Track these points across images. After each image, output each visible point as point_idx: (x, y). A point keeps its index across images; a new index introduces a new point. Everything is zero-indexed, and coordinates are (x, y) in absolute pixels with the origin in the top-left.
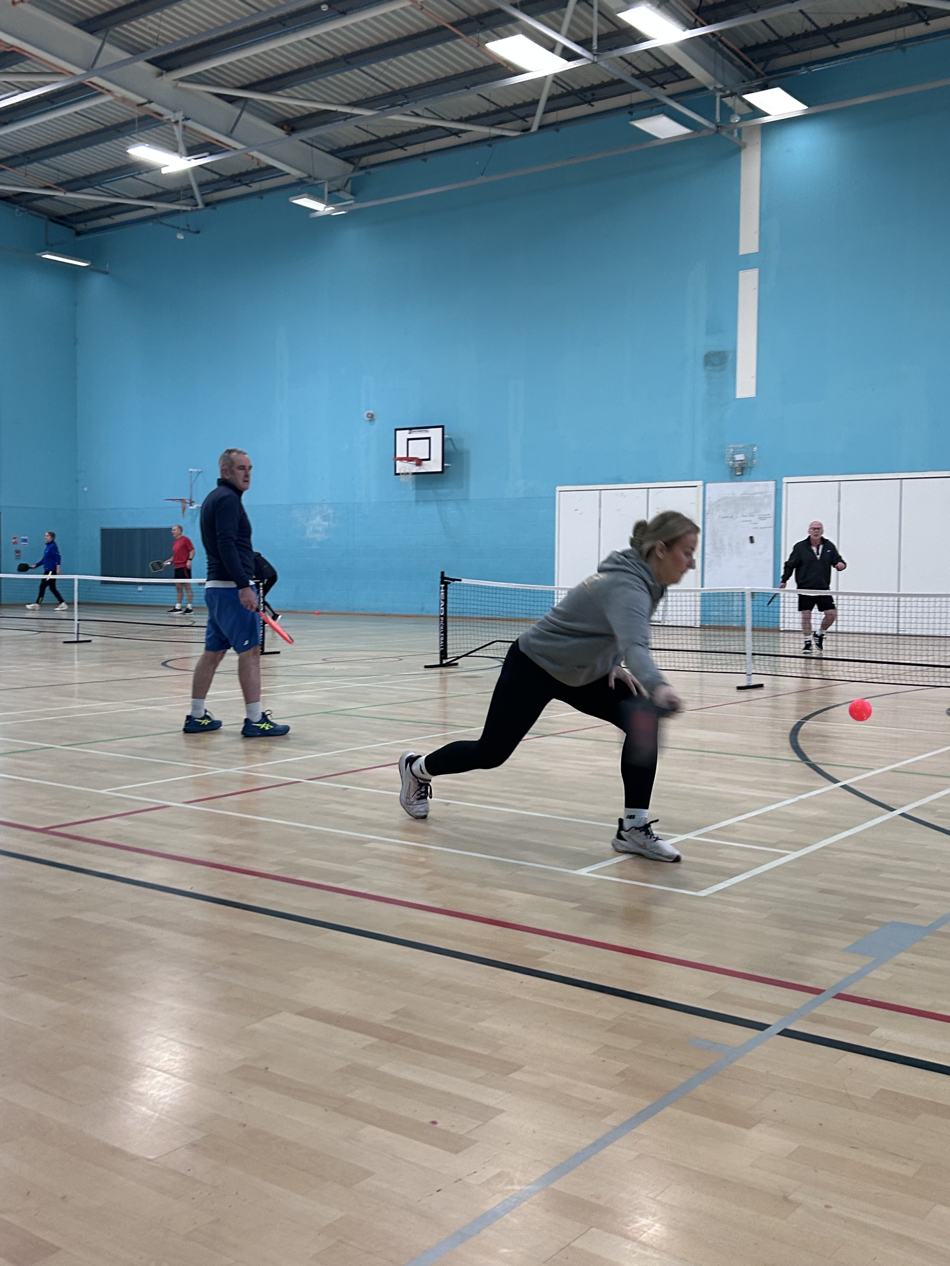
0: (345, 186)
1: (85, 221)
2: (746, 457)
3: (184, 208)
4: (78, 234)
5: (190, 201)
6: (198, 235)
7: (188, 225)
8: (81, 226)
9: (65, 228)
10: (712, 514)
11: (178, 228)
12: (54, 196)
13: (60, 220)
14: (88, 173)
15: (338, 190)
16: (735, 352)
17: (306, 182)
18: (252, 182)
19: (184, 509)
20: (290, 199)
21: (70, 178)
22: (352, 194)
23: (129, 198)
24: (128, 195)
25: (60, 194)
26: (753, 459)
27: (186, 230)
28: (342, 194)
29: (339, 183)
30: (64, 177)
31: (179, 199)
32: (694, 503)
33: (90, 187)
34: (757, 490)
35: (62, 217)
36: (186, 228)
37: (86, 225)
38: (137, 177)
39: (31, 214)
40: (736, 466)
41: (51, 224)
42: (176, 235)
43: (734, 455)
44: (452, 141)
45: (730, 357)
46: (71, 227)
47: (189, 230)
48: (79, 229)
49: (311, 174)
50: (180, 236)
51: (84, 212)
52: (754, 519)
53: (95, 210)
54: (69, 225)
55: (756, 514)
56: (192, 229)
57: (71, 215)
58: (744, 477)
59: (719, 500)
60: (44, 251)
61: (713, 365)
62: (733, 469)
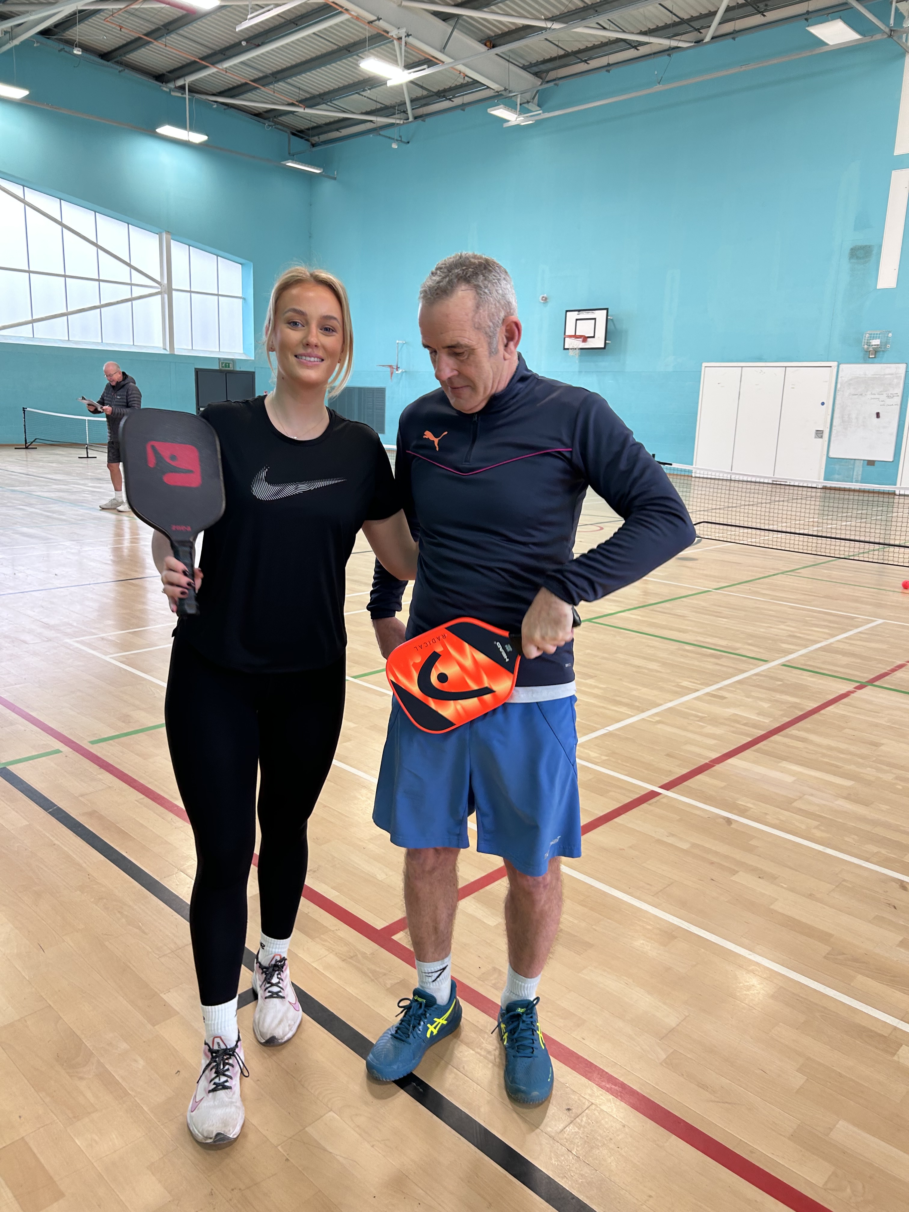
0: (533, 98)
1: (319, 134)
2: (881, 342)
3: (398, 122)
4: (313, 145)
5: (403, 115)
6: (408, 145)
7: (400, 137)
8: (315, 139)
9: (303, 141)
10: (843, 391)
11: (393, 139)
12: (295, 112)
13: (299, 133)
14: (322, 92)
15: (528, 102)
16: (880, 247)
17: (501, 95)
18: (454, 97)
19: (392, 373)
20: (489, 110)
21: (308, 96)
22: (539, 105)
23: (353, 113)
24: (353, 111)
25: (300, 110)
26: (886, 343)
27: (400, 141)
28: (530, 106)
29: (528, 96)
30: (304, 95)
31: (394, 114)
32: (827, 382)
33: (323, 103)
34: (888, 371)
35: (301, 131)
36: (399, 139)
37: (319, 138)
38: (362, 93)
39: (278, 128)
40: (871, 349)
41: (292, 137)
42: (391, 145)
43: (870, 340)
44: (631, 53)
45: (875, 252)
46: (308, 140)
47: (401, 141)
48: (314, 142)
49: (507, 88)
50: (394, 146)
51: (318, 127)
52: (883, 397)
53: (327, 124)
54: (307, 137)
55: (885, 393)
56: (404, 139)
57: (308, 129)
58: (876, 360)
59: (851, 380)
60: (287, 159)
61: (858, 258)
62: (867, 352)
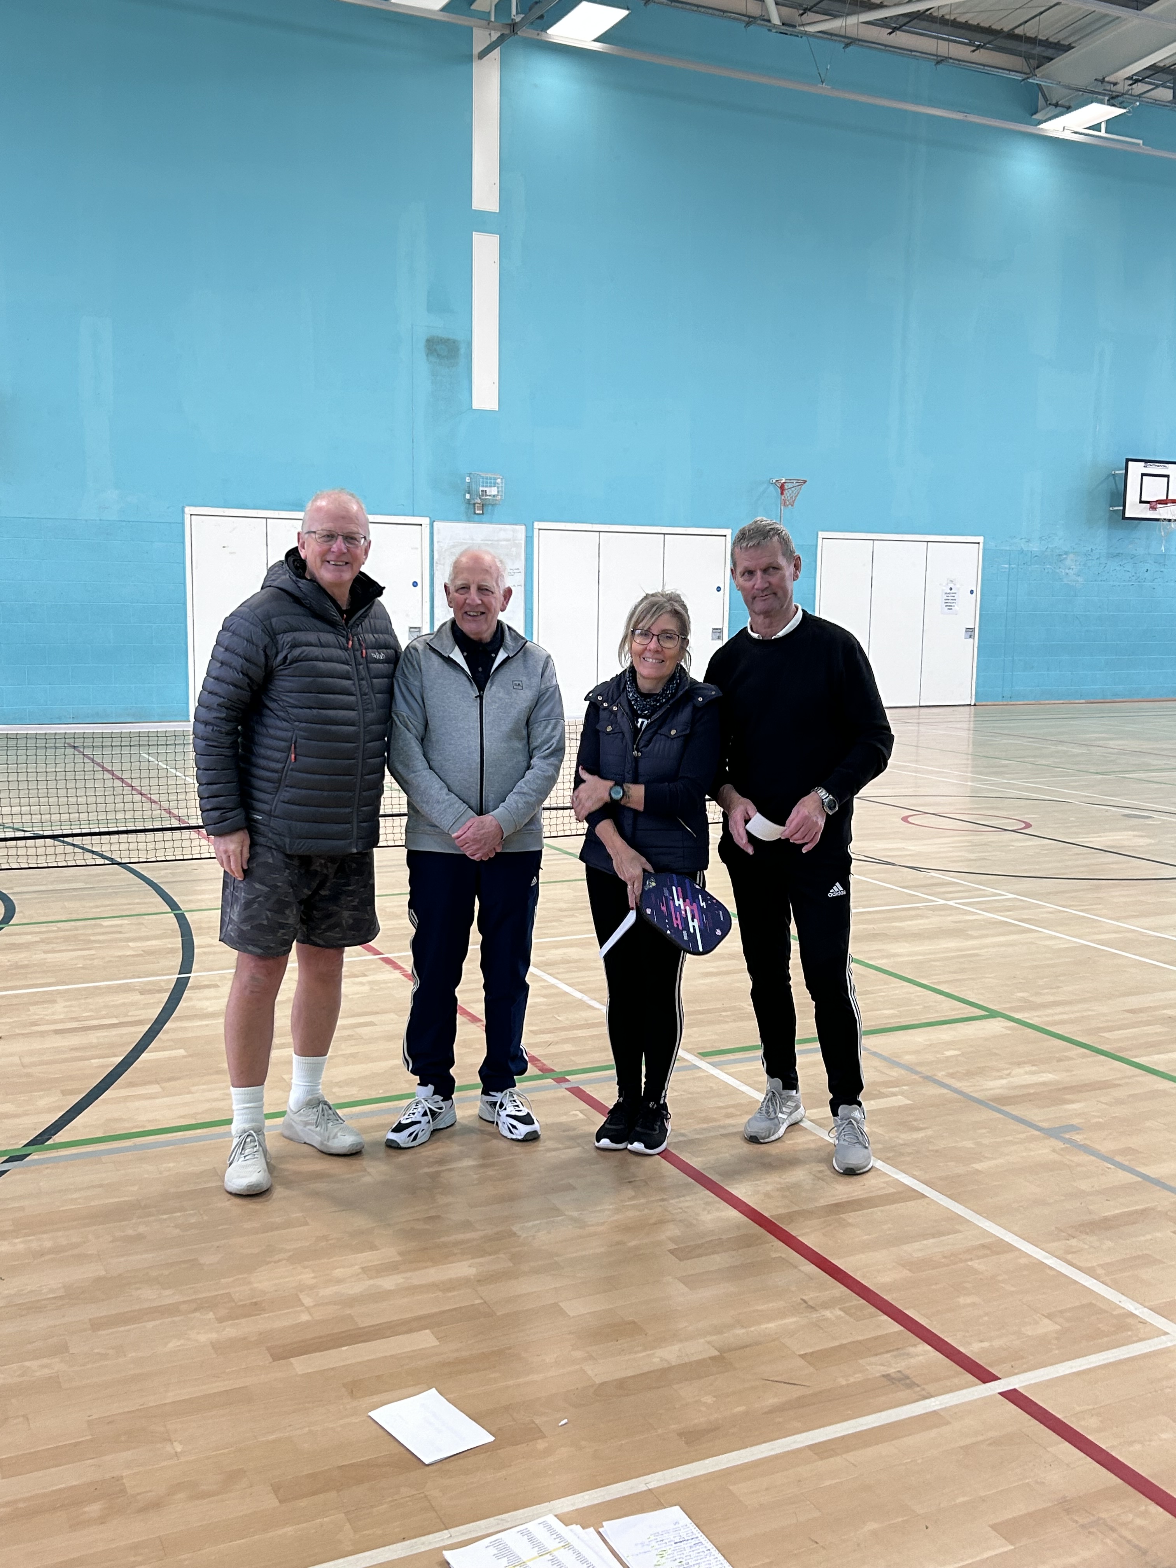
10: (443, 565)
16: (470, 344)
32: (417, 549)
34: (502, 535)
40: (478, 501)
45: (462, 351)
58: (485, 518)
59: (453, 546)
61: (438, 356)
62: (470, 505)
